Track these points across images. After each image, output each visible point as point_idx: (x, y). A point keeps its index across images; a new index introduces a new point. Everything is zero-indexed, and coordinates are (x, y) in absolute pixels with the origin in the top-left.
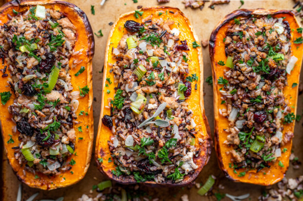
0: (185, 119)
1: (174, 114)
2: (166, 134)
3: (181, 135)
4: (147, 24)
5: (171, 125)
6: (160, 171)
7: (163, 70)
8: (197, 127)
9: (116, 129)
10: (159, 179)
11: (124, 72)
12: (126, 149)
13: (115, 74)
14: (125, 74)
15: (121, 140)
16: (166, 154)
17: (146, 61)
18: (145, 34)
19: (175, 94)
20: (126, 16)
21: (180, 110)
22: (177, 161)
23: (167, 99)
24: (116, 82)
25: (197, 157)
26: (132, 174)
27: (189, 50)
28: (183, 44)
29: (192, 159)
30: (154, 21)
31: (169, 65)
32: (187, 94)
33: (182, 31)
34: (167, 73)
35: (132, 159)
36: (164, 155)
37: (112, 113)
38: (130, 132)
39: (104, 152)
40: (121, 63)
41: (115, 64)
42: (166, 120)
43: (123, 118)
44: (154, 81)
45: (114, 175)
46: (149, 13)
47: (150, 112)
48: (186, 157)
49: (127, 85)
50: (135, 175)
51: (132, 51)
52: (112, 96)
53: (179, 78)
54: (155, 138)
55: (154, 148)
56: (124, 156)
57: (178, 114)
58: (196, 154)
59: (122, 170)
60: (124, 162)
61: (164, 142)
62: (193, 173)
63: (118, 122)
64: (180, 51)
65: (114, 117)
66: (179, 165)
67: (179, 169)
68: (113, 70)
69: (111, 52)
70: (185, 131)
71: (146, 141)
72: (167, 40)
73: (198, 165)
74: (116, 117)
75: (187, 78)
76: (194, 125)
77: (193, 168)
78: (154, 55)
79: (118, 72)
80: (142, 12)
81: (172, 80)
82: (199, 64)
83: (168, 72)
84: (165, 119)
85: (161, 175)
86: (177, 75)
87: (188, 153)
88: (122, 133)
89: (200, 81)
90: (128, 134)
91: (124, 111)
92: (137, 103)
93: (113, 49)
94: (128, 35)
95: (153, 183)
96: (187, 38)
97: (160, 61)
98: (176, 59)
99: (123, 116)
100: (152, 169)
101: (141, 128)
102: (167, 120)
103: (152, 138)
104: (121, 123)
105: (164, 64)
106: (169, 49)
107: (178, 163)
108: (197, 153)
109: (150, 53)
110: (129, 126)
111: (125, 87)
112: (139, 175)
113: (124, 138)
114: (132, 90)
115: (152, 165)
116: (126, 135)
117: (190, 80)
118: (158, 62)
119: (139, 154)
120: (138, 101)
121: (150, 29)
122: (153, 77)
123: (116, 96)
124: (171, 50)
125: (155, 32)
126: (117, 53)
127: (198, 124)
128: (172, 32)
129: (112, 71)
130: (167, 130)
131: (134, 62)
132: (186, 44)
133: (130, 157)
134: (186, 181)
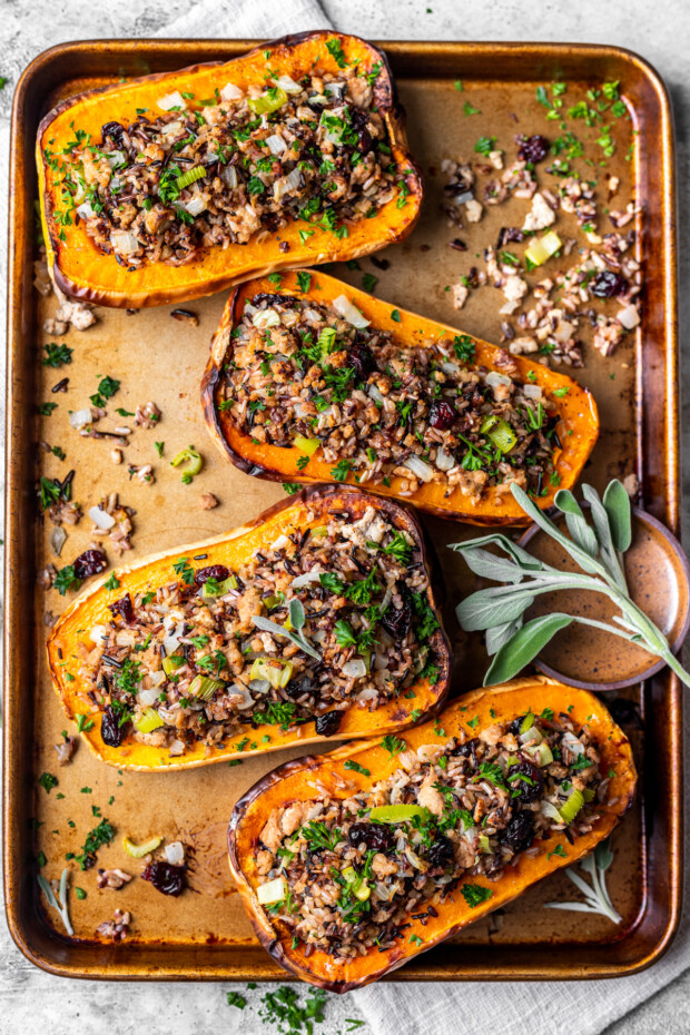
0: (276, 562)
1: (272, 591)
2: (318, 598)
3: (311, 566)
4: (99, 699)
5: (294, 592)
6: (400, 584)
7: (187, 641)
8: (285, 531)
9: (339, 702)
10: (419, 582)
11: (214, 719)
12: (374, 670)
13: (225, 737)
14: (218, 718)
15: (357, 688)
16: (360, 587)
17: (178, 682)
18: (123, 698)
19: (228, 599)
20: (96, 747)
21: (260, 580)
22: (369, 556)
23: (243, 616)
24: (240, 730)
25: (350, 513)
26: (425, 642)
27: (128, 595)
28: (119, 612)
29: (356, 525)
30: (87, 686)
31: (173, 630)
32: (222, 573)
33: (91, 620)
34: (190, 631)
35: (392, 653)
36: (363, 592)
37: (309, 720)
38: (337, 673)
39: (398, 712)
40: (196, 731)
41: (205, 742)
42: (289, 607)
43: (310, 695)
44: (215, 654)
45: (439, 679)
46: (76, 701)
47: (281, 645)
48: (355, 540)
49: (241, 707)
50: (424, 635)
51: (167, 716)
52: (274, 730)
53: (193, 601)
54: (331, 619)
55: (353, 614)
56: (391, 671)
57: (269, 583)
58: (343, 517)
59: (422, 665)
60: (404, 667)
61: (335, 597)
62: (385, 512)
63: (324, 701)
64: (135, 613)
65: (316, 713)
66: (377, 550)
67: (385, 545)
68: (219, 743)
69: (182, 758)
70: (299, 559)
71: (342, 636)
72: (122, 648)
73: (364, 507)
74: (313, 710)
75: (187, 581)
76: (282, 541)
77: (374, 518)
78: (161, 668)
79: (218, 731)
80: (79, 717)
81: (201, 616)
82: (151, 565)
83: (187, 630)
84: (286, 609)
85: (407, 581)
86: (189, 606)
87: (345, 536)
88: (342, 688)
89: (186, 552)
90: (341, 675)
91: (296, 695)
92: (271, 677)
93: (174, 756)
94: (135, 732)
95: (430, 592)
96: (103, 606)
97: (170, 654)
98: (156, 617)
99: (306, 695)
100: (399, 605)
101: (320, 653)
102: (287, 604)
103: (334, 626)
104: (325, 696)
105: (172, 644)
106: (138, 639)
107: (373, 551)
108: (339, 516)
109: (159, 678)
110: (325, 677)
111: (245, 710)
112: (423, 627)
113: (352, 682)
114: (247, 692)
115: (391, 606)
116: (345, 679)
117: (190, 575)
118: (172, 658)
119: (376, 642)
120: (266, 675)
121: (107, 691)
122: (207, 659)
123: (270, 722)
124: (140, 635)
125: (112, 679)
126: (179, 746)
127: (279, 532)
128: (100, 642)
129: (221, 743)
130: (309, 598)
131: (189, 707)
132: (116, 603)
133: (390, 658)
134: (408, 521)
